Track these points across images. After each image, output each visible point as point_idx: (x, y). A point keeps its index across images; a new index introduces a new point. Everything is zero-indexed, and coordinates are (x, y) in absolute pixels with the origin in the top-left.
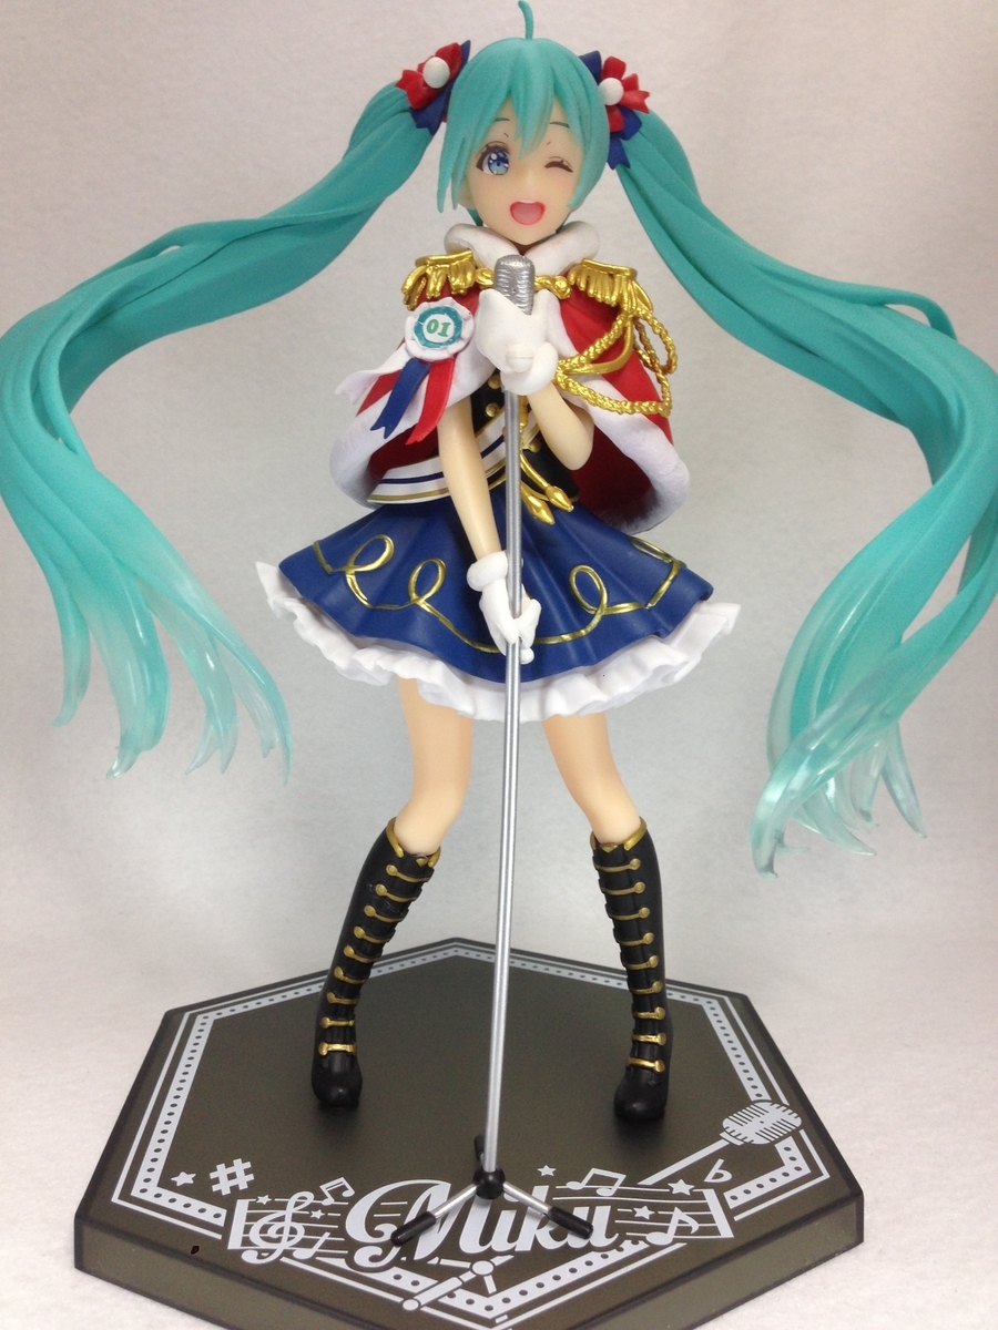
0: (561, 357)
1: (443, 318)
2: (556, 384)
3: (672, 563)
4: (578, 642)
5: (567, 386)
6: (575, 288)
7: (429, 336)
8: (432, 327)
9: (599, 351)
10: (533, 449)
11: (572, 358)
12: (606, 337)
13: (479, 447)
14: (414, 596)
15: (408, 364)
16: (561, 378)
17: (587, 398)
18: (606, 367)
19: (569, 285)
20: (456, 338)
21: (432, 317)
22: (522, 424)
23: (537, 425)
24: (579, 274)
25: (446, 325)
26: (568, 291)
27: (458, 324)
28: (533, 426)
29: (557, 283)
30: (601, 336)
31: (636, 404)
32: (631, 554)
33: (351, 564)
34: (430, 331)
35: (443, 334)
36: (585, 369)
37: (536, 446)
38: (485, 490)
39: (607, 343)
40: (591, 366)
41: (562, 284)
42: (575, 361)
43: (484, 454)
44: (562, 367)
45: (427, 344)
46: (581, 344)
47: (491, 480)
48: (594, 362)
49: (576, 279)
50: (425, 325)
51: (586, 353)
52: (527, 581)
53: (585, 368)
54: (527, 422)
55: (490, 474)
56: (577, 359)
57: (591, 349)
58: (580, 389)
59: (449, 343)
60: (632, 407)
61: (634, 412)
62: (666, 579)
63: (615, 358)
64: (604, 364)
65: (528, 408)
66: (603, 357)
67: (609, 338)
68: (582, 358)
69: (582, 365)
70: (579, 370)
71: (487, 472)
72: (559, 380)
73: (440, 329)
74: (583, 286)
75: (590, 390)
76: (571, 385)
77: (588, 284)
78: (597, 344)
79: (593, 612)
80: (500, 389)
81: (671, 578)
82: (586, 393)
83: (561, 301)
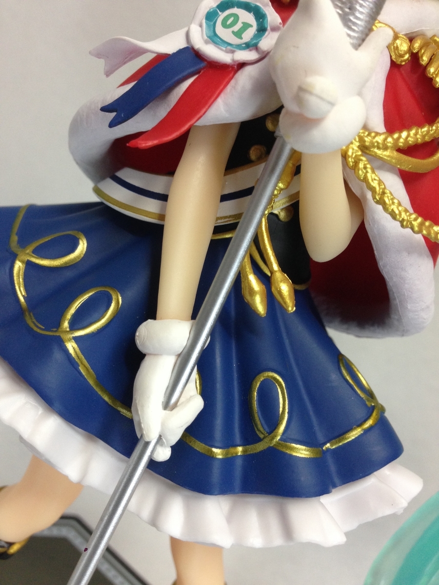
0: (365, 127)
1: (247, 17)
2: (345, 156)
3: (373, 408)
4: (228, 461)
5: (356, 163)
6: (415, 57)
7: (220, 30)
8: (229, 22)
9: (411, 140)
10: (282, 215)
11: (377, 134)
12: (425, 129)
13: (223, 187)
14: (66, 324)
15: (180, 52)
16: (354, 150)
17: (373, 190)
18: (411, 163)
19: (410, 51)
20: (251, 46)
21: (235, 10)
22: (281, 185)
23: (298, 193)
24: (426, 45)
25: (246, 26)
26: (407, 56)
27: (262, 30)
28: (294, 191)
29: (398, 42)
30: (420, 125)
31: (427, 223)
32: (334, 376)
33: (29, 250)
34: (224, 25)
35: (238, 34)
36: (385, 154)
37: (287, 215)
38: (207, 236)
39: (424, 136)
40: (395, 153)
41: (404, 46)
42: (380, 139)
43: (224, 198)
44: (361, 140)
45: (214, 38)
46: (392, 123)
47: (217, 230)
48: (399, 150)
49: (421, 48)
50: (222, 16)
51: (396, 136)
52: (204, 365)
53: (387, 153)
54: (288, 186)
55: (221, 222)
56: (383, 137)
57: (404, 134)
58: (370, 176)
59: (239, 47)
60: (421, 225)
61: (420, 232)
62: (359, 425)
63: (424, 158)
64: (410, 158)
65: (297, 170)
66: (410, 150)
67: (428, 132)
68: (390, 139)
69: (385, 148)
70: (379, 152)
71: (218, 219)
72: (350, 153)
73: (236, 28)
74: (425, 59)
75: (380, 182)
76: (361, 165)
77: (431, 60)
78: (413, 132)
79: (262, 436)
80: (274, 132)
81: (367, 425)
82: (375, 184)
83: (393, 63)
